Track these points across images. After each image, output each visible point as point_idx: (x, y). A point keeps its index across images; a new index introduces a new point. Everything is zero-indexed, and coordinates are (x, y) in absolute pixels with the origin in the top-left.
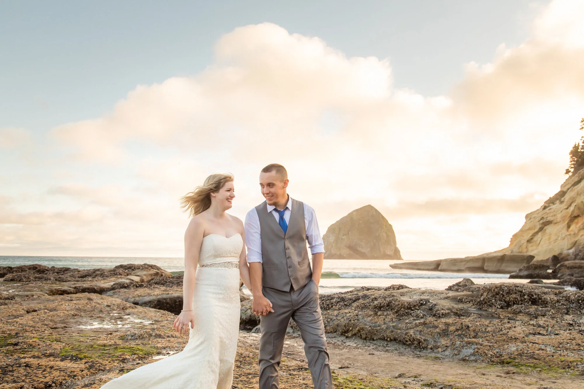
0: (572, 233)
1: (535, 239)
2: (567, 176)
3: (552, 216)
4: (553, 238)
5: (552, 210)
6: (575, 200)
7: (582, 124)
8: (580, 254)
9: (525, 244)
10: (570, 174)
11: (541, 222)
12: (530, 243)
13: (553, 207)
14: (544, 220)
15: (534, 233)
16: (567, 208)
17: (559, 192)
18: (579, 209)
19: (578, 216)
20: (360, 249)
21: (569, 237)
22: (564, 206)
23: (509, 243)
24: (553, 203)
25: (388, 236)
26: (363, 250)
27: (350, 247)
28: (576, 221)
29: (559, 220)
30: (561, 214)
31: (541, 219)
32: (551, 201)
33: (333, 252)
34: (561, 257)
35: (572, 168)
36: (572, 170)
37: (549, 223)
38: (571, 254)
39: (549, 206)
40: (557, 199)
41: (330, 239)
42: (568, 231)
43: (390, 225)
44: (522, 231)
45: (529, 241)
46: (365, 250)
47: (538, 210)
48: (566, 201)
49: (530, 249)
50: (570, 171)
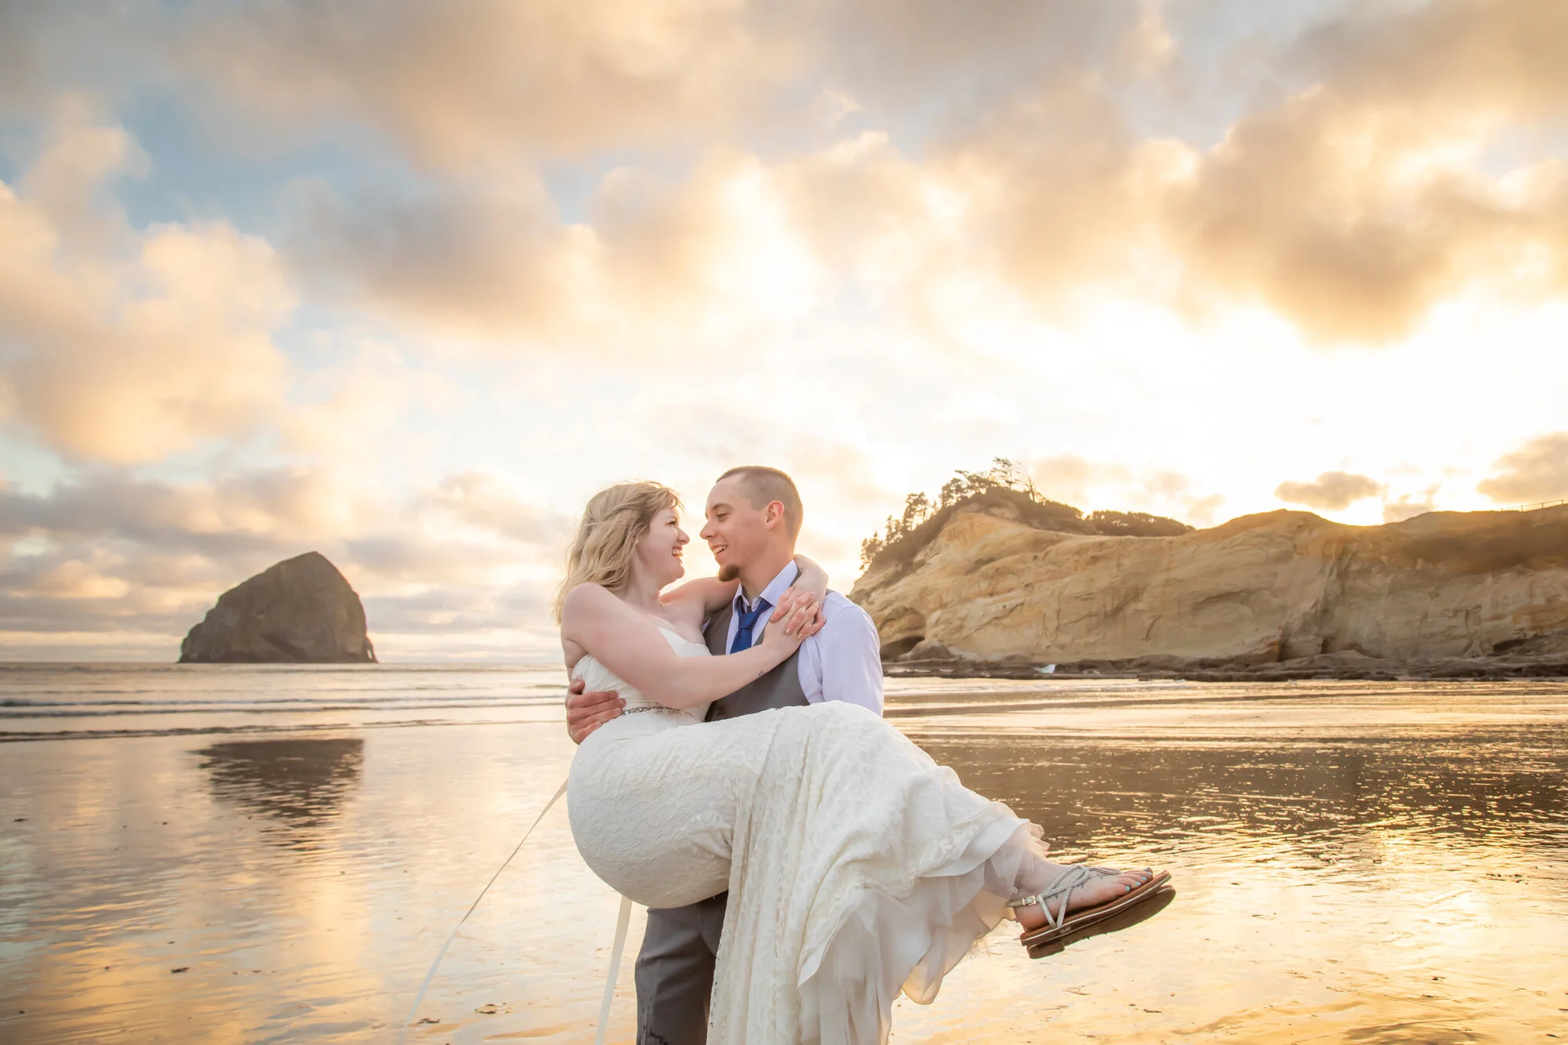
10: (868, 570)
20: (293, 642)
26: (299, 644)
27: (272, 638)
43: (355, 594)
46: (306, 645)
50: (864, 566)
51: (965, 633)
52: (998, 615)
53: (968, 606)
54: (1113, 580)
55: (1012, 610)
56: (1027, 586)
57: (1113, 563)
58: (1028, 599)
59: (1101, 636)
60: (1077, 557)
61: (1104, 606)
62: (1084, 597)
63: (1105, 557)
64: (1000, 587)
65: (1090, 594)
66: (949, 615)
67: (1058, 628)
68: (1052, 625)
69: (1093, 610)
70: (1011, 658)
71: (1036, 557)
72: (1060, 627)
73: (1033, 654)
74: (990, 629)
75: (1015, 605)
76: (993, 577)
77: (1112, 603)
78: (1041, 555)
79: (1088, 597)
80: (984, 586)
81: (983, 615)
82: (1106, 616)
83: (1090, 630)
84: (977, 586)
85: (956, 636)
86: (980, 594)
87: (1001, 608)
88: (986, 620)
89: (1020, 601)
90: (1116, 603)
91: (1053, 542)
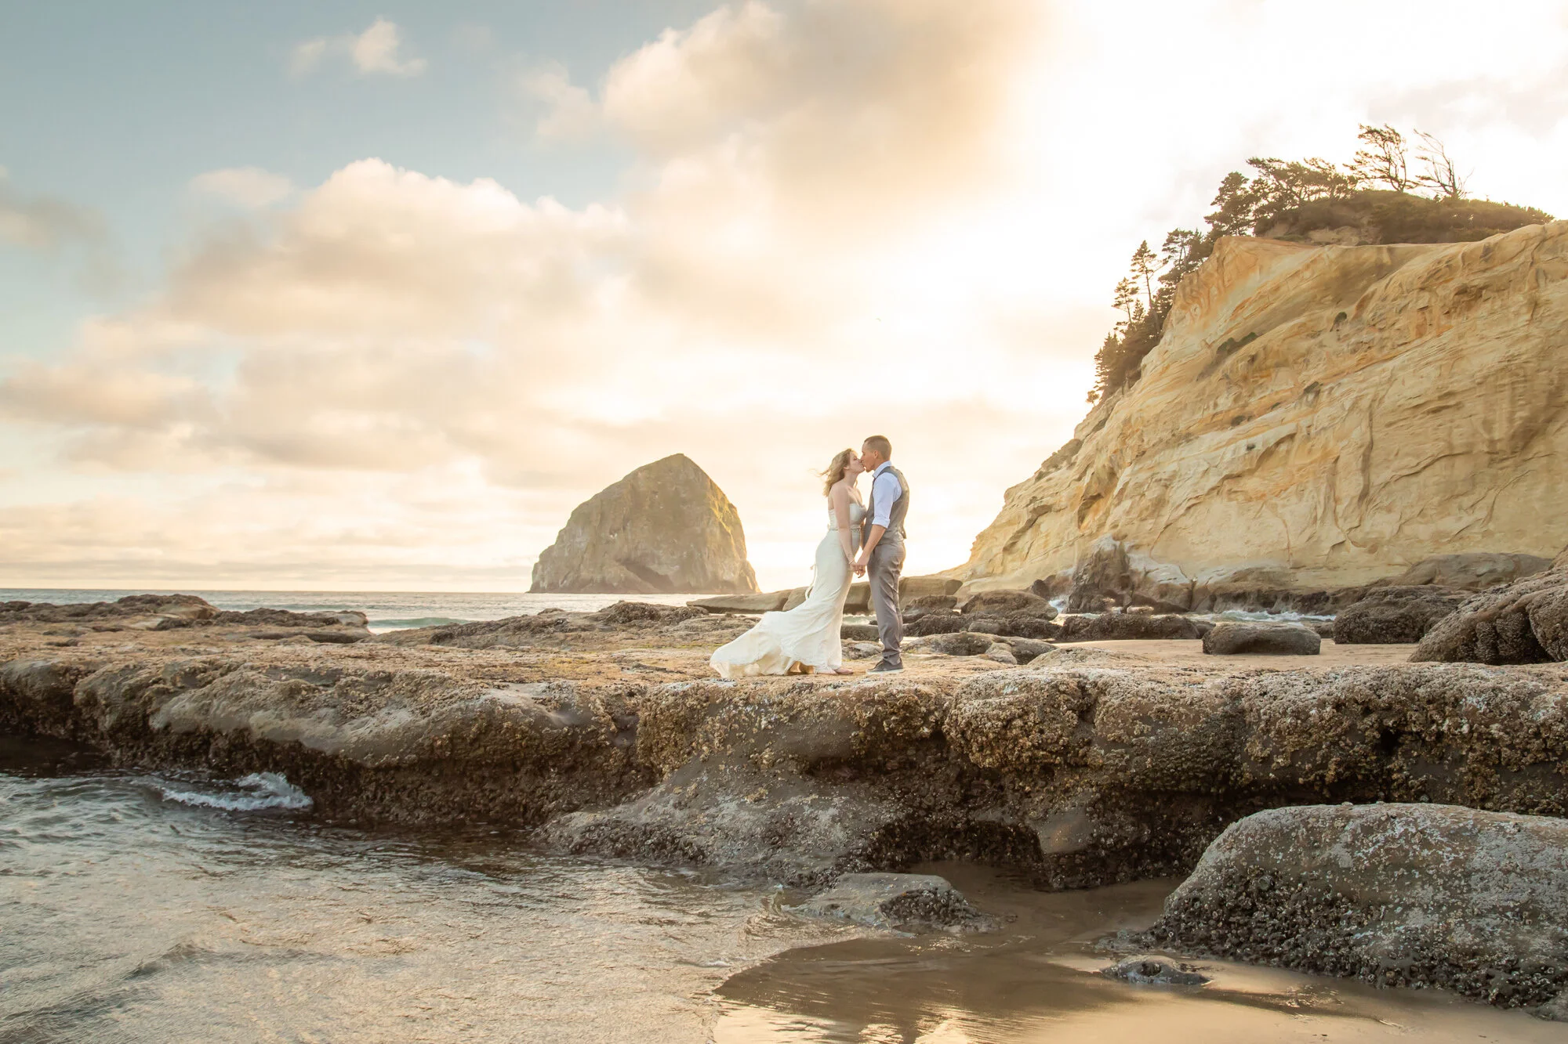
0: (1087, 532)
1: (1020, 544)
2: (1090, 406)
3: (1052, 495)
4: (1053, 543)
5: (1052, 482)
6: (1093, 463)
7: (1118, 295)
8: (1085, 577)
9: (1000, 556)
10: (1097, 402)
11: (1031, 507)
12: (1010, 553)
13: (1055, 474)
14: (1037, 504)
15: (1018, 532)
16: (1079, 479)
17: (1071, 442)
18: (1099, 480)
19: (1098, 496)
20: (654, 567)
21: (1081, 540)
22: (1073, 473)
23: (969, 554)
24: (1056, 467)
25: (724, 533)
26: (662, 571)
27: (628, 563)
28: (1095, 506)
29: (1063, 504)
30: (1069, 490)
31: (1031, 502)
32: (1053, 463)
33: (585, 574)
34: (1053, 583)
35: (1100, 389)
36: (1100, 393)
37: (1045, 510)
38: (1070, 578)
39: (1048, 473)
40: (1065, 458)
41: (578, 540)
42: (1079, 527)
43: (731, 506)
44: (993, 526)
45: (1008, 549)
46: (669, 570)
47: (1029, 480)
48: (1078, 462)
49: (1010, 566)
50: (1096, 397)
51: (1167, 515)
52: (1237, 469)
53: (1185, 451)
54: (1513, 351)
55: (1268, 453)
56: (1307, 391)
57: (1519, 298)
58: (1304, 423)
59: (1481, 514)
60: (1425, 299)
61: (1488, 425)
62: (1432, 406)
63: (1501, 288)
64: (1253, 400)
65: (1450, 394)
66: (1143, 476)
67: (1364, 496)
68: (1349, 486)
69: (1458, 442)
70: (1240, 576)
71: (1343, 316)
72: (1372, 491)
73: (1297, 567)
74: (1218, 505)
75: (1272, 442)
76: (1245, 379)
77: (1511, 420)
78: (1351, 310)
79: (1443, 404)
80: (1225, 402)
81: (1206, 471)
82: (1494, 456)
83: (1451, 495)
84: (1212, 403)
85: (1149, 525)
86: (1215, 423)
87: (1243, 451)
88: (1213, 481)
89: (1285, 431)
90: (1522, 414)
91: (1381, 271)
